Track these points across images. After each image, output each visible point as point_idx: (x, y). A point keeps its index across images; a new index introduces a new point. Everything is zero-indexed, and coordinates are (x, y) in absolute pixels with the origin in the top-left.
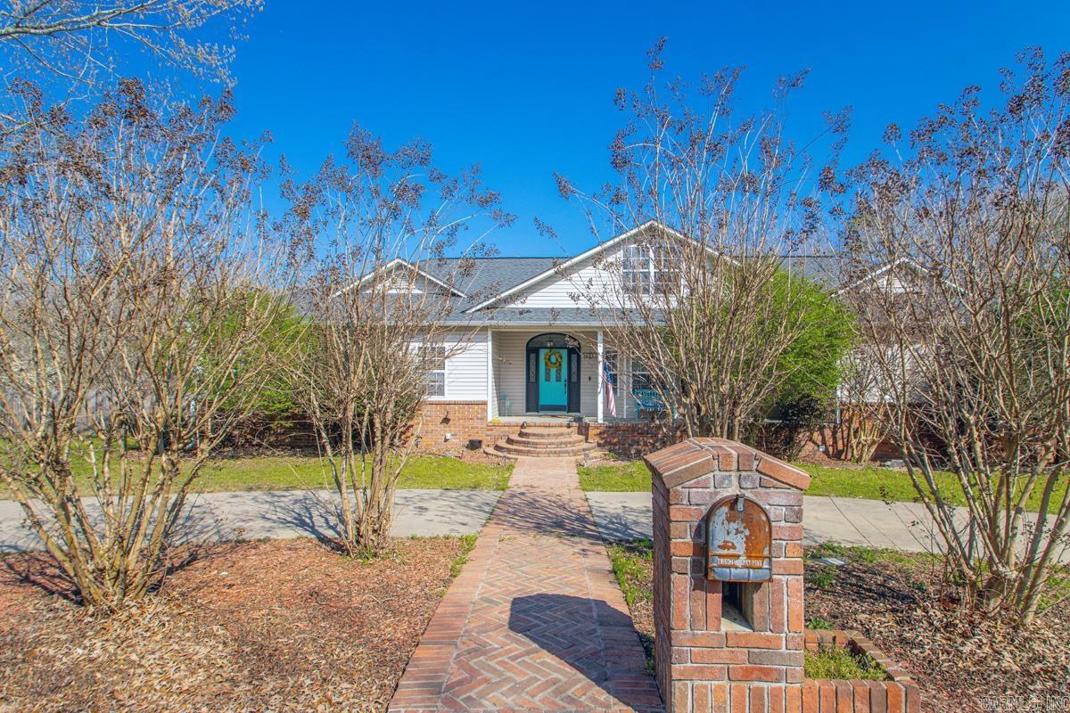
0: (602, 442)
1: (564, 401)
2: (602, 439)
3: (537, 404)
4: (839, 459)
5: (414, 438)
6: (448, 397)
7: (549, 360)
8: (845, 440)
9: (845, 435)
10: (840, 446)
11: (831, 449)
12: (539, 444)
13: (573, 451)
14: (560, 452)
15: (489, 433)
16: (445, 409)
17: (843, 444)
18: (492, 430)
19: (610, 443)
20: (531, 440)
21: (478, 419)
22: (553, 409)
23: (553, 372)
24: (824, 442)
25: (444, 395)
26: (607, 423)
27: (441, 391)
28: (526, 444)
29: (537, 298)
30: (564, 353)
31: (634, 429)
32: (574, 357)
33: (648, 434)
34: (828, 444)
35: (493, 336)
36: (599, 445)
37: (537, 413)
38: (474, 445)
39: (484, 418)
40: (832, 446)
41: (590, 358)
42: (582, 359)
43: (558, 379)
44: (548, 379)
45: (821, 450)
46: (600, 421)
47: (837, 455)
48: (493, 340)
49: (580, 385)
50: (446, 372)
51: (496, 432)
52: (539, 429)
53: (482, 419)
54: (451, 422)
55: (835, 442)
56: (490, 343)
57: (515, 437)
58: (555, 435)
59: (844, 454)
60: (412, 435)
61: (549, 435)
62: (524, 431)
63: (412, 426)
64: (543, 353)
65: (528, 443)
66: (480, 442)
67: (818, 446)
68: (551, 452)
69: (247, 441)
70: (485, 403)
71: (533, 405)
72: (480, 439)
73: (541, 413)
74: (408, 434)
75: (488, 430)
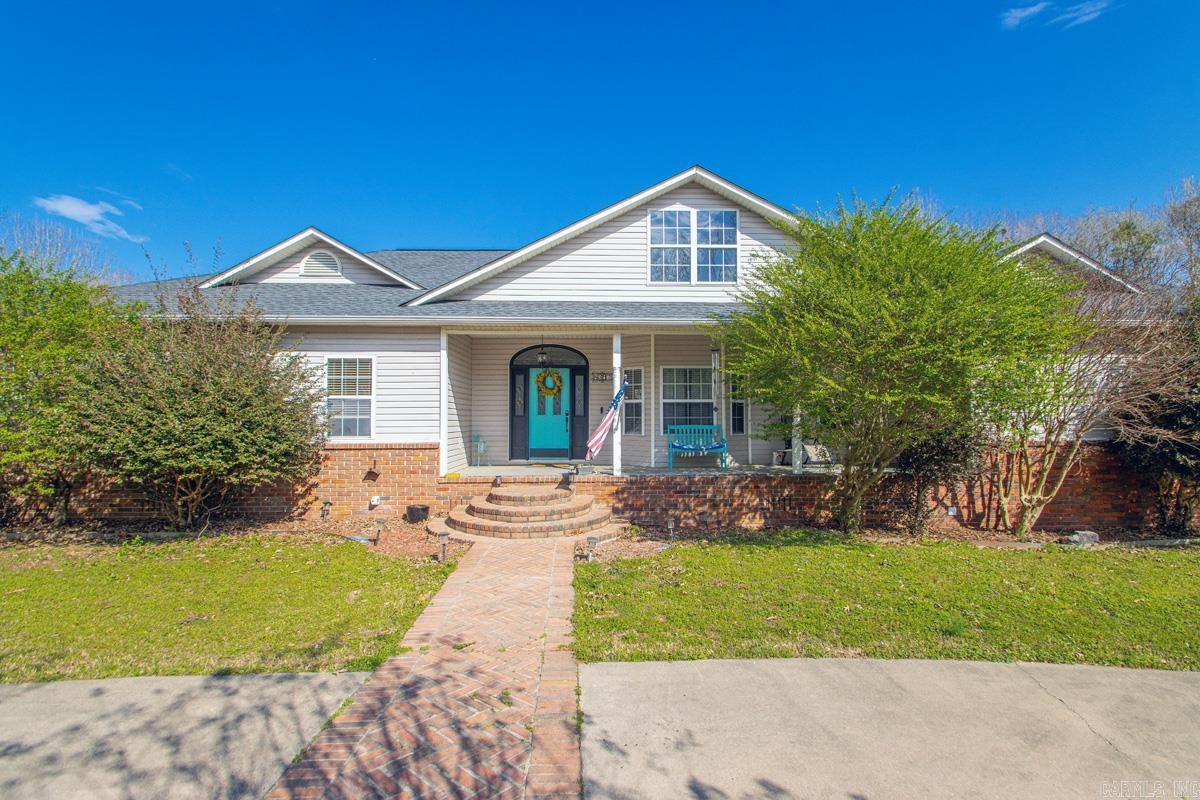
0: (620, 505)
1: (564, 442)
2: (620, 501)
3: (527, 447)
4: (977, 527)
5: (317, 506)
6: (375, 438)
7: (544, 383)
8: (986, 498)
9: (986, 492)
10: (979, 508)
11: (965, 512)
12: (515, 514)
13: (571, 526)
14: (549, 529)
15: (442, 493)
16: (371, 457)
17: (983, 504)
18: (446, 489)
19: (632, 507)
20: (504, 507)
21: (424, 472)
22: (549, 454)
23: (549, 400)
24: (955, 503)
25: (369, 435)
26: (627, 476)
27: (364, 428)
28: (494, 514)
29: (519, 287)
30: (565, 374)
31: (669, 485)
32: (579, 379)
33: (691, 492)
34: (961, 505)
35: (449, 343)
36: (615, 511)
37: (524, 461)
38: (416, 515)
39: (433, 471)
40: (968, 507)
41: (603, 380)
42: (590, 382)
43: (557, 411)
44: (542, 411)
45: (951, 513)
46: (617, 473)
47: (975, 522)
48: (450, 350)
49: (587, 420)
50: (373, 398)
51: (453, 492)
52: (522, 487)
53: (430, 472)
54: (381, 478)
55: (971, 501)
56: (444, 354)
57: (480, 502)
58: (542, 499)
59: (985, 520)
60: (317, 499)
61: (532, 499)
62: (496, 491)
63: (316, 485)
64: (534, 374)
65: (497, 513)
66: (426, 509)
67: (947, 508)
68: (535, 530)
69: (39, 512)
70: (435, 448)
71: (520, 448)
72: (426, 503)
73: (531, 461)
74: (310, 498)
75: (440, 490)
